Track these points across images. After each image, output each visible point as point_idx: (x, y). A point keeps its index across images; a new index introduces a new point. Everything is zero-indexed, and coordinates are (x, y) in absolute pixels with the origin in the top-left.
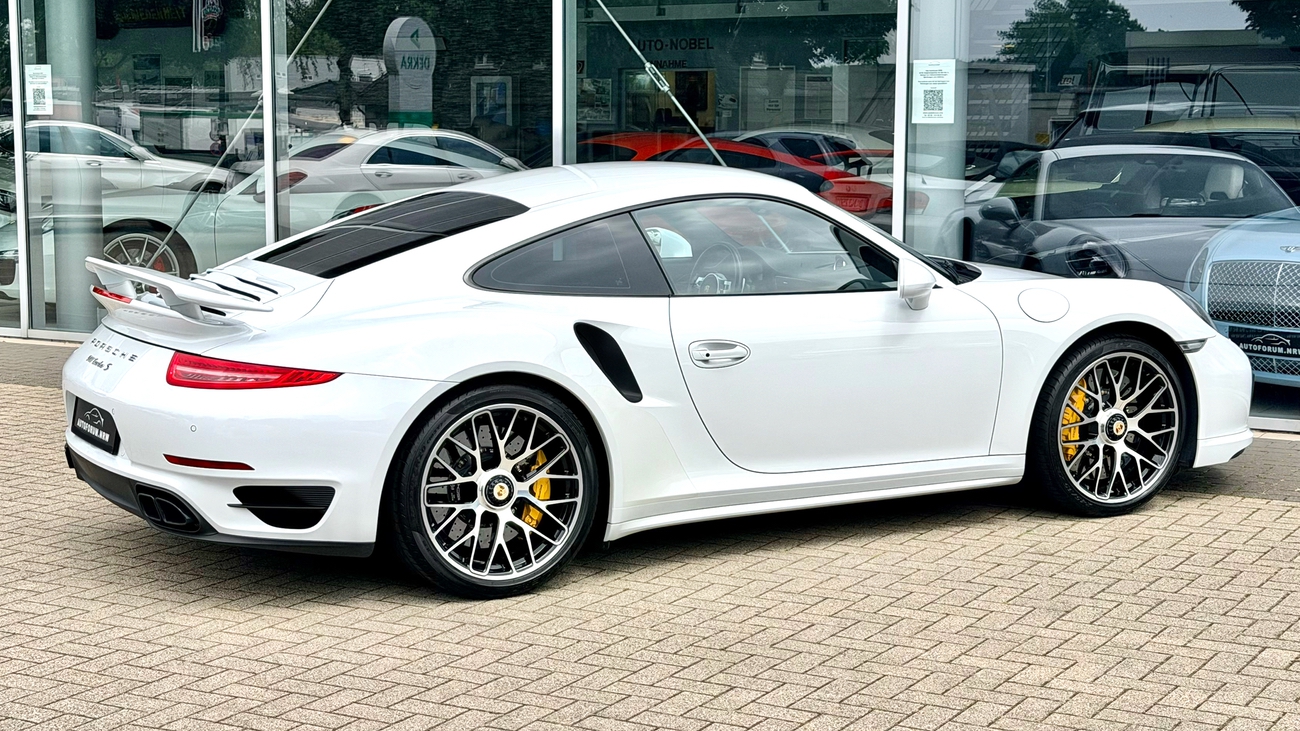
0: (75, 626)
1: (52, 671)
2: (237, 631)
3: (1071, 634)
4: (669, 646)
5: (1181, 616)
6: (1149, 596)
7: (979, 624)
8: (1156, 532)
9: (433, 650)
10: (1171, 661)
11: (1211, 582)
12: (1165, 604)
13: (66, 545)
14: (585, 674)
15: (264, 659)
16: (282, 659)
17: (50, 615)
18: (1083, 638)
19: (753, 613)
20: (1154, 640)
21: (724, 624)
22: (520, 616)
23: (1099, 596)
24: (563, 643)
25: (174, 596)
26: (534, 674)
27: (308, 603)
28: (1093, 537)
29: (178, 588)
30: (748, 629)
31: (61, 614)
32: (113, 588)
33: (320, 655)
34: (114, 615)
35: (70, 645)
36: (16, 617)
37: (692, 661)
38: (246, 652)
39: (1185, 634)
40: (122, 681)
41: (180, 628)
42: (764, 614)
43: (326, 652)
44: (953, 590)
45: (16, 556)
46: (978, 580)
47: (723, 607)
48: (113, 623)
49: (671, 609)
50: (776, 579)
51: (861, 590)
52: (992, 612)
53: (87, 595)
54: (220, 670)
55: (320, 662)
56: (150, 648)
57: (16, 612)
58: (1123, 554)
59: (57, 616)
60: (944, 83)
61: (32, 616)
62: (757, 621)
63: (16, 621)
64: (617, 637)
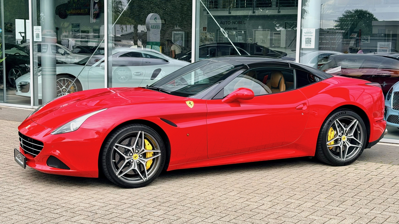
0: (35, 199)
1: (27, 214)
2: (85, 202)
3: (345, 209)
4: (219, 210)
5: (380, 204)
6: (370, 197)
7: (316, 205)
8: (374, 177)
9: (145, 210)
10: (376, 218)
11: (390, 193)
12: (375, 200)
14: (192, 219)
15: (92, 212)
16: (98, 211)
18: (348, 210)
19: (245, 200)
20: (371, 211)
21: (236, 203)
22: (173, 199)
23: (354, 197)
24: (185, 208)
26: (176, 218)
28: (353, 178)
30: (243, 205)
31: (32, 196)
33: (110, 210)
34: (48, 196)
35: (33, 206)
37: (225, 215)
38: (87, 209)
39: (380, 210)
40: (48, 218)
42: (249, 200)
43: (112, 210)
44: (309, 194)
46: (317, 191)
47: (237, 198)
49: (220, 198)
50: (254, 189)
51: (280, 193)
52: (320, 201)
54: (78, 215)
55: (109, 213)
56: (58, 207)
58: (363, 183)
59: (30, 196)
60: (311, 36)
62: (247, 202)
64: (202, 207)
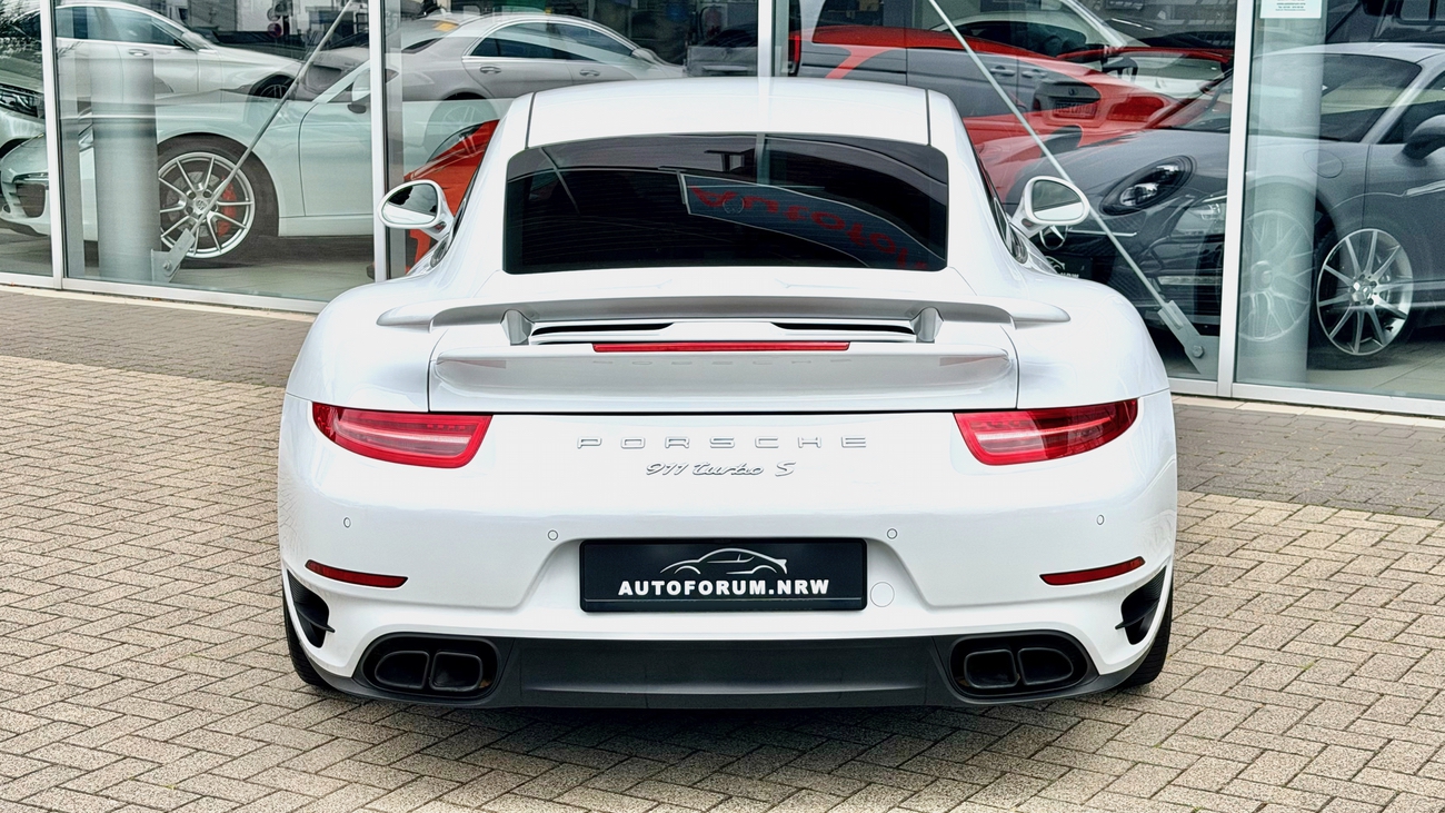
13: (124, 635)
17: (103, 770)
25: (288, 737)
27: (486, 752)
29: (290, 719)
32: (195, 719)
36: (51, 776)
41: (302, 800)
45: (52, 656)
48: (199, 788)
53: (158, 732)
57: (53, 765)
61: (77, 773)
63: (53, 783)
